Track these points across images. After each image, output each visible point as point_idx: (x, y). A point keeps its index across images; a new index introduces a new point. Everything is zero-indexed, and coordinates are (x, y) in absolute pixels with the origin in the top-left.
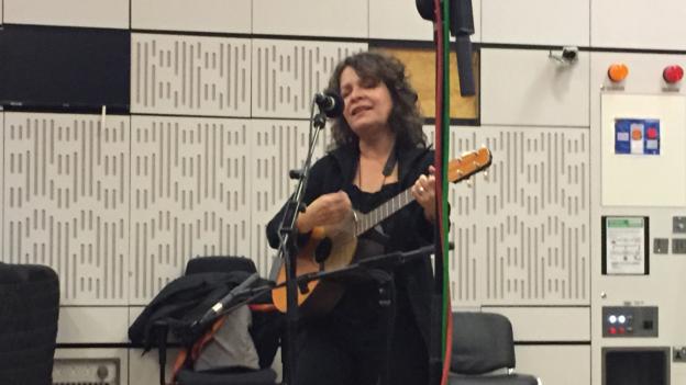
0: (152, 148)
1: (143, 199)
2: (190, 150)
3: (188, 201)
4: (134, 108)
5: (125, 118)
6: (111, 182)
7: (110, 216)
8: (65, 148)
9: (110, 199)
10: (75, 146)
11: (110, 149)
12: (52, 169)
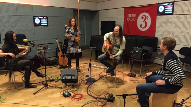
0: (176, 20)
1: (174, 28)
2: (181, 20)
3: (180, 28)
4: (174, 14)
5: (172, 16)
6: (170, 25)
7: (169, 30)
8: (165, 20)
9: (170, 28)
10: (166, 20)
11: (170, 20)
12: (163, 23)
